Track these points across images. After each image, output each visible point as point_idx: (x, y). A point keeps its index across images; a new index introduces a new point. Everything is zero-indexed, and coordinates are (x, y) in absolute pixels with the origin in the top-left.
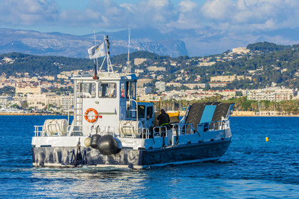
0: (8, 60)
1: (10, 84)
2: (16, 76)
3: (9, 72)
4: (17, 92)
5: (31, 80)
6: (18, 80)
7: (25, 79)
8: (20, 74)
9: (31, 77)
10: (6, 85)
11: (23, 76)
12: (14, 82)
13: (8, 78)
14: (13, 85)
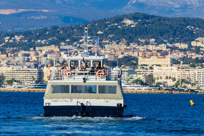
0: (128, 22)
1: (131, 53)
2: (139, 44)
3: (130, 38)
4: (140, 63)
5: (158, 48)
6: (141, 48)
7: (150, 47)
8: (143, 41)
9: (157, 45)
10: (126, 54)
11: (147, 43)
12: (136, 50)
13: (128, 45)
14: (135, 54)
